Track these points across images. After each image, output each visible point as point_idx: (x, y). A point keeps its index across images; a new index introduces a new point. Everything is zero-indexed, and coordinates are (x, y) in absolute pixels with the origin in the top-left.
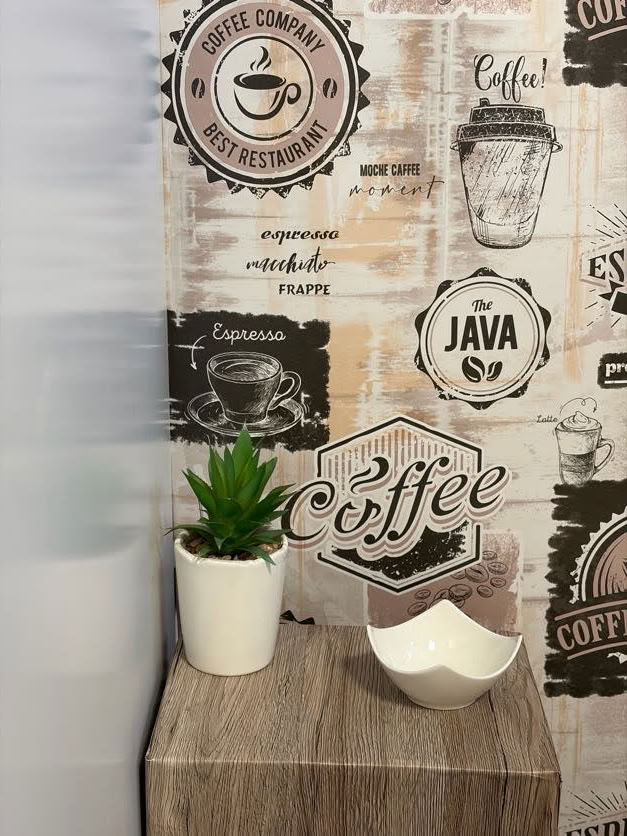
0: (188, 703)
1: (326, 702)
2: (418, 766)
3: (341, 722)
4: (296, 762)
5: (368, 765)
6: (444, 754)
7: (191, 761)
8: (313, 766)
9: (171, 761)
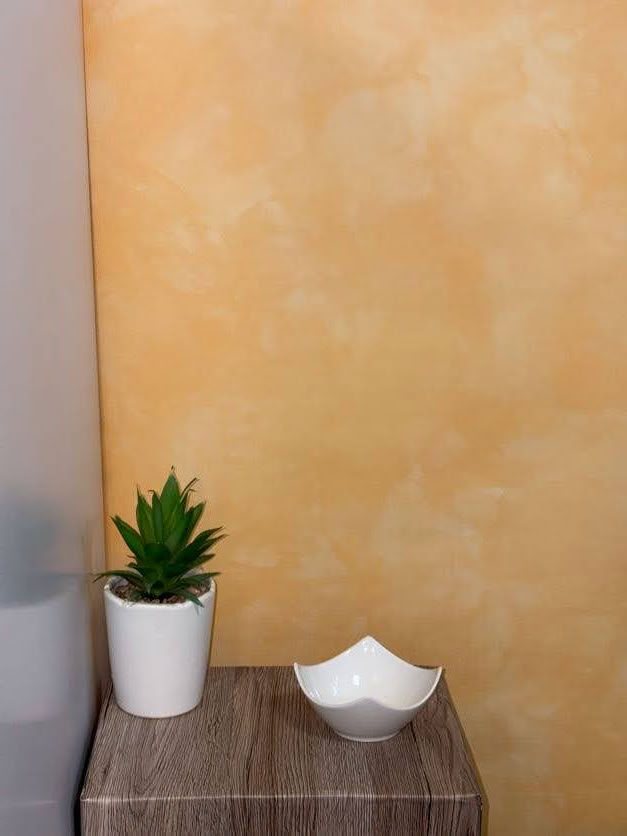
0: (120, 745)
1: (255, 739)
2: (346, 796)
3: (270, 758)
4: (229, 796)
5: (298, 796)
6: (370, 783)
7: (125, 800)
8: (244, 799)
9: (106, 801)
